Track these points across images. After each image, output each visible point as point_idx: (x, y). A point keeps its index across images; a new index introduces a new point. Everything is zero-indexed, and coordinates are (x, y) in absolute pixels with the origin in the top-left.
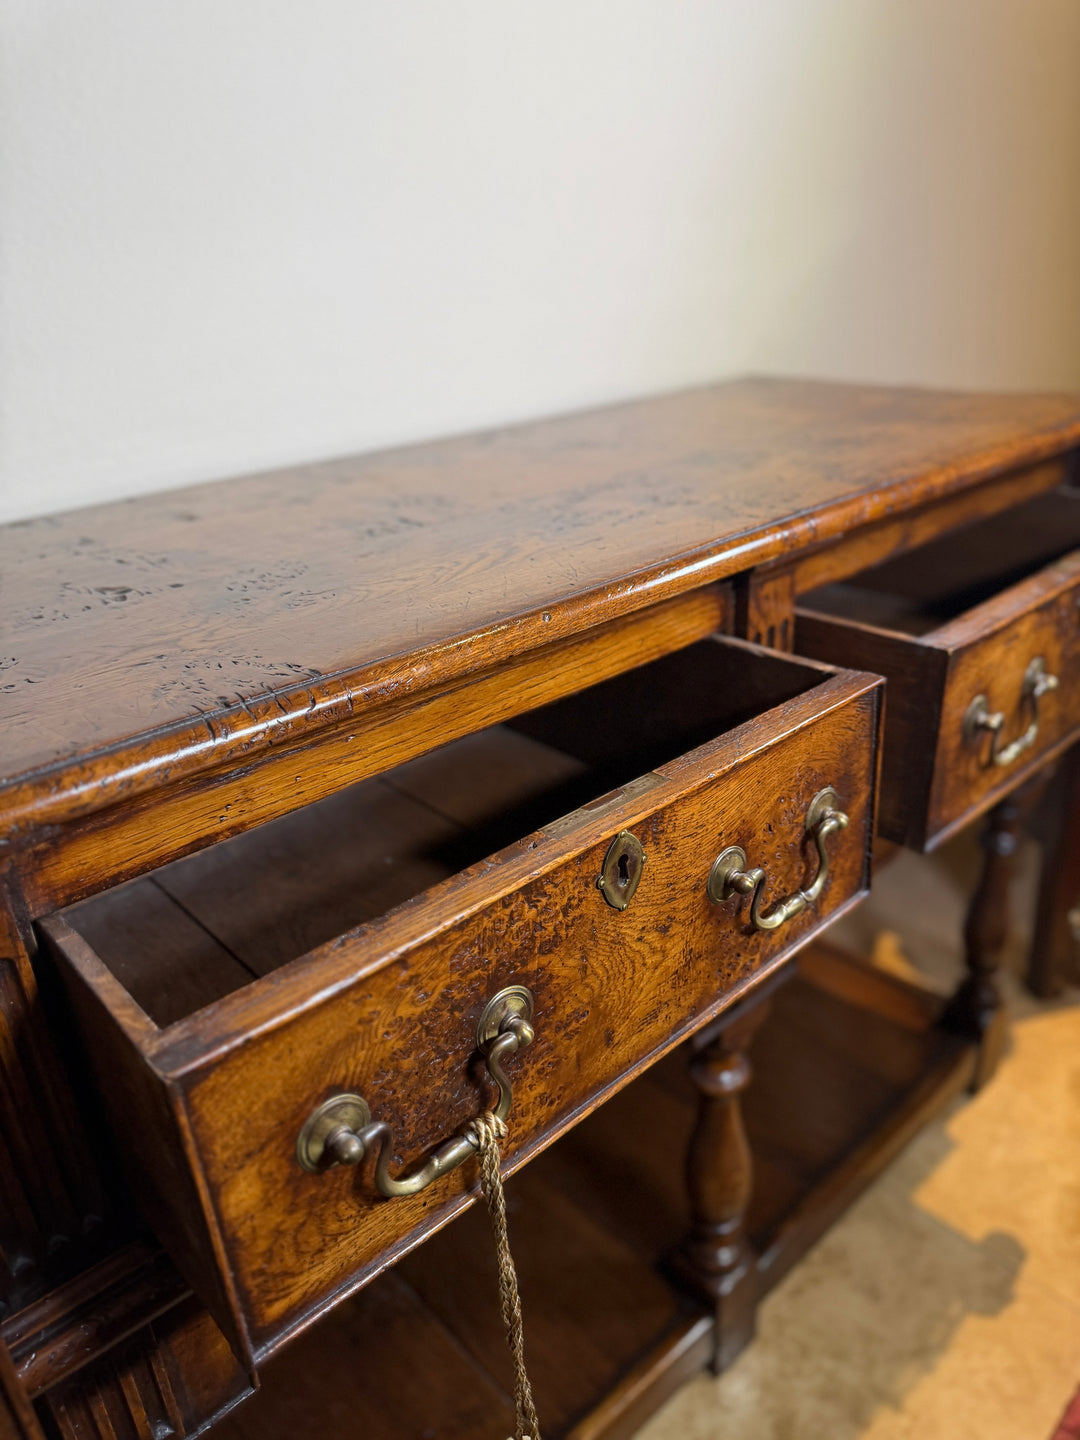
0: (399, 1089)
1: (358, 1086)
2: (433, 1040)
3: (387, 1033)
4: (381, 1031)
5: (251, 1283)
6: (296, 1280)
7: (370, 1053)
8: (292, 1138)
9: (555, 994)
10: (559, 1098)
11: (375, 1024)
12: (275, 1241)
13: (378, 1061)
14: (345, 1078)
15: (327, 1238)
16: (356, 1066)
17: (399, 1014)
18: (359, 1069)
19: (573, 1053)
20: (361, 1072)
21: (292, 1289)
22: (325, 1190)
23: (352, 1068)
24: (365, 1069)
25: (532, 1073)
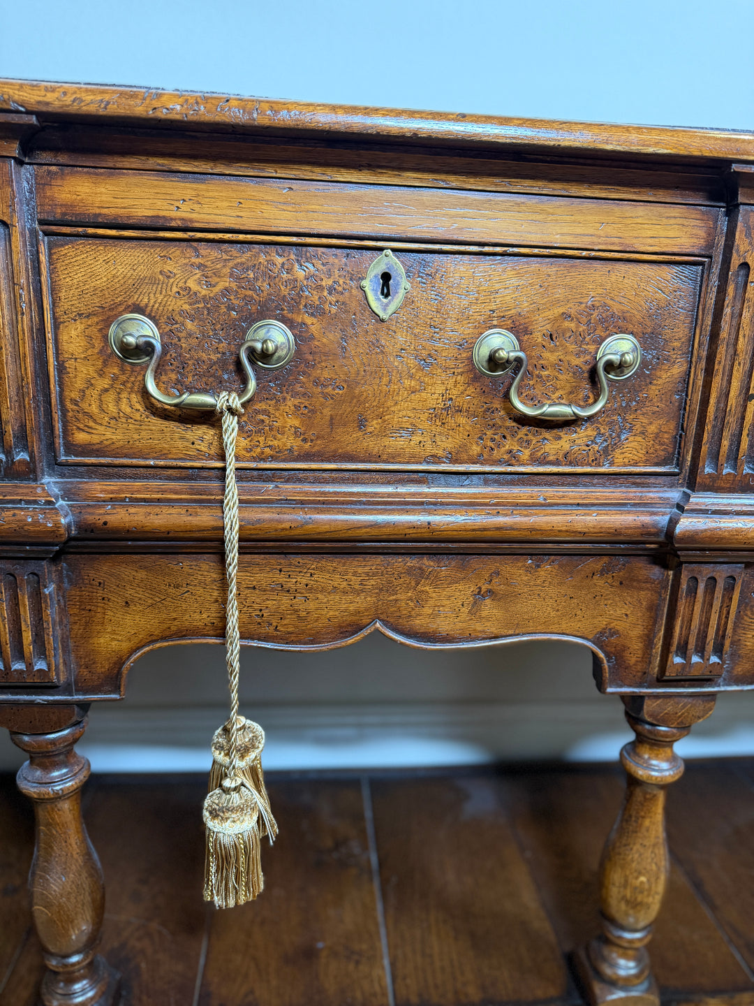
0: (183, 340)
1: (154, 317)
2: (212, 322)
3: (178, 292)
4: (175, 289)
5: (69, 406)
6: (98, 427)
7: (166, 299)
8: (107, 323)
9: (315, 353)
10: (312, 441)
11: (172, 280)
12: (88, 388)
13: (170, 308)
14: (147, 306)
15: (121, 414)
16: (155, 302)
17: (187, 285)
18: (157, 305)
19: (327, 412)
20: (158, 309)
21: (93, 431)
22: (124, 378)
23: (152, 302)
24: (161, 308)
25: (289, 403)
